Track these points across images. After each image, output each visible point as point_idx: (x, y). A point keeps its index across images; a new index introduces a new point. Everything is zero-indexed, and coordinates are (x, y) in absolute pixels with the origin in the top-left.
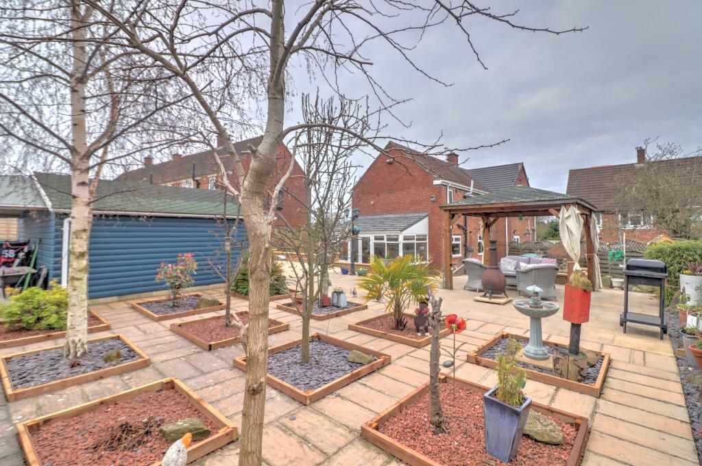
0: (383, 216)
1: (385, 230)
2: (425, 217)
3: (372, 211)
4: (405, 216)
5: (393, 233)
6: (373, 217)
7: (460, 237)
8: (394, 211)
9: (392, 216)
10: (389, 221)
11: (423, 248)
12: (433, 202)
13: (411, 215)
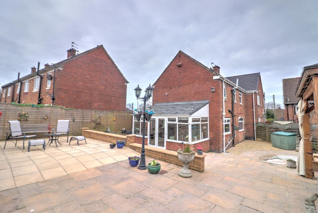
0: (174, 104)
1: (177, 113)
2: (207, 104)
3: (166, 99)
4: (191, 103)
5: (183, 116)
6: (167, 104)
7: (229, 119)
8: (182, 99)
9: (181, 103)
10: (179, 107)
11: (205, 127)
12: (213, 92)
13: (195, 102)
